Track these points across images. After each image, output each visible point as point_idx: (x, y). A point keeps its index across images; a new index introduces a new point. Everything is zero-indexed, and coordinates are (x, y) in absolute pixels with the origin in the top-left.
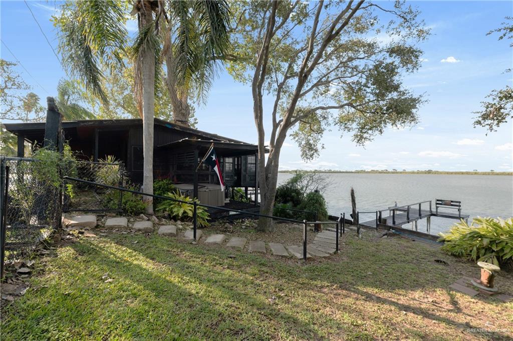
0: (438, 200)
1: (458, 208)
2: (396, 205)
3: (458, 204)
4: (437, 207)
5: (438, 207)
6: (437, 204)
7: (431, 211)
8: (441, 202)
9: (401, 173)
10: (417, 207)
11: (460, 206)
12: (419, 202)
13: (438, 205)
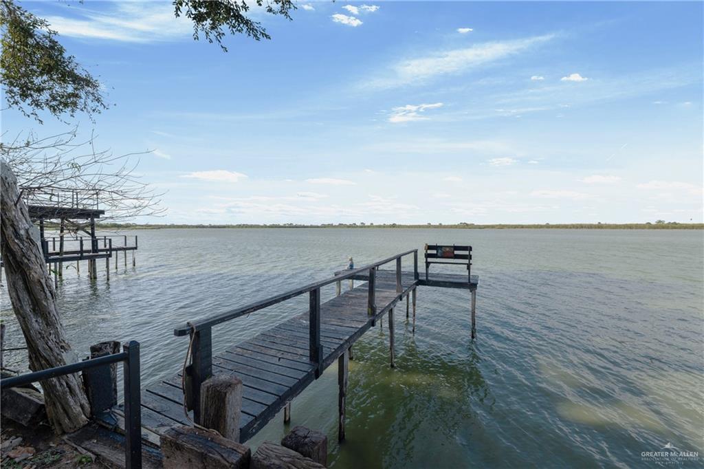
0: (430, 248)
1: (466, 261)
2: (351, 266)
3: (466, 253)
4: (428, 264)
5: (430, 263)
6: (428, 256)
7: (416, 274)
8: (435, 252)
9: (368, 227)
10: (392, 266)
11: (469, 257)
12: (396, 254)
13: (429, 260)
